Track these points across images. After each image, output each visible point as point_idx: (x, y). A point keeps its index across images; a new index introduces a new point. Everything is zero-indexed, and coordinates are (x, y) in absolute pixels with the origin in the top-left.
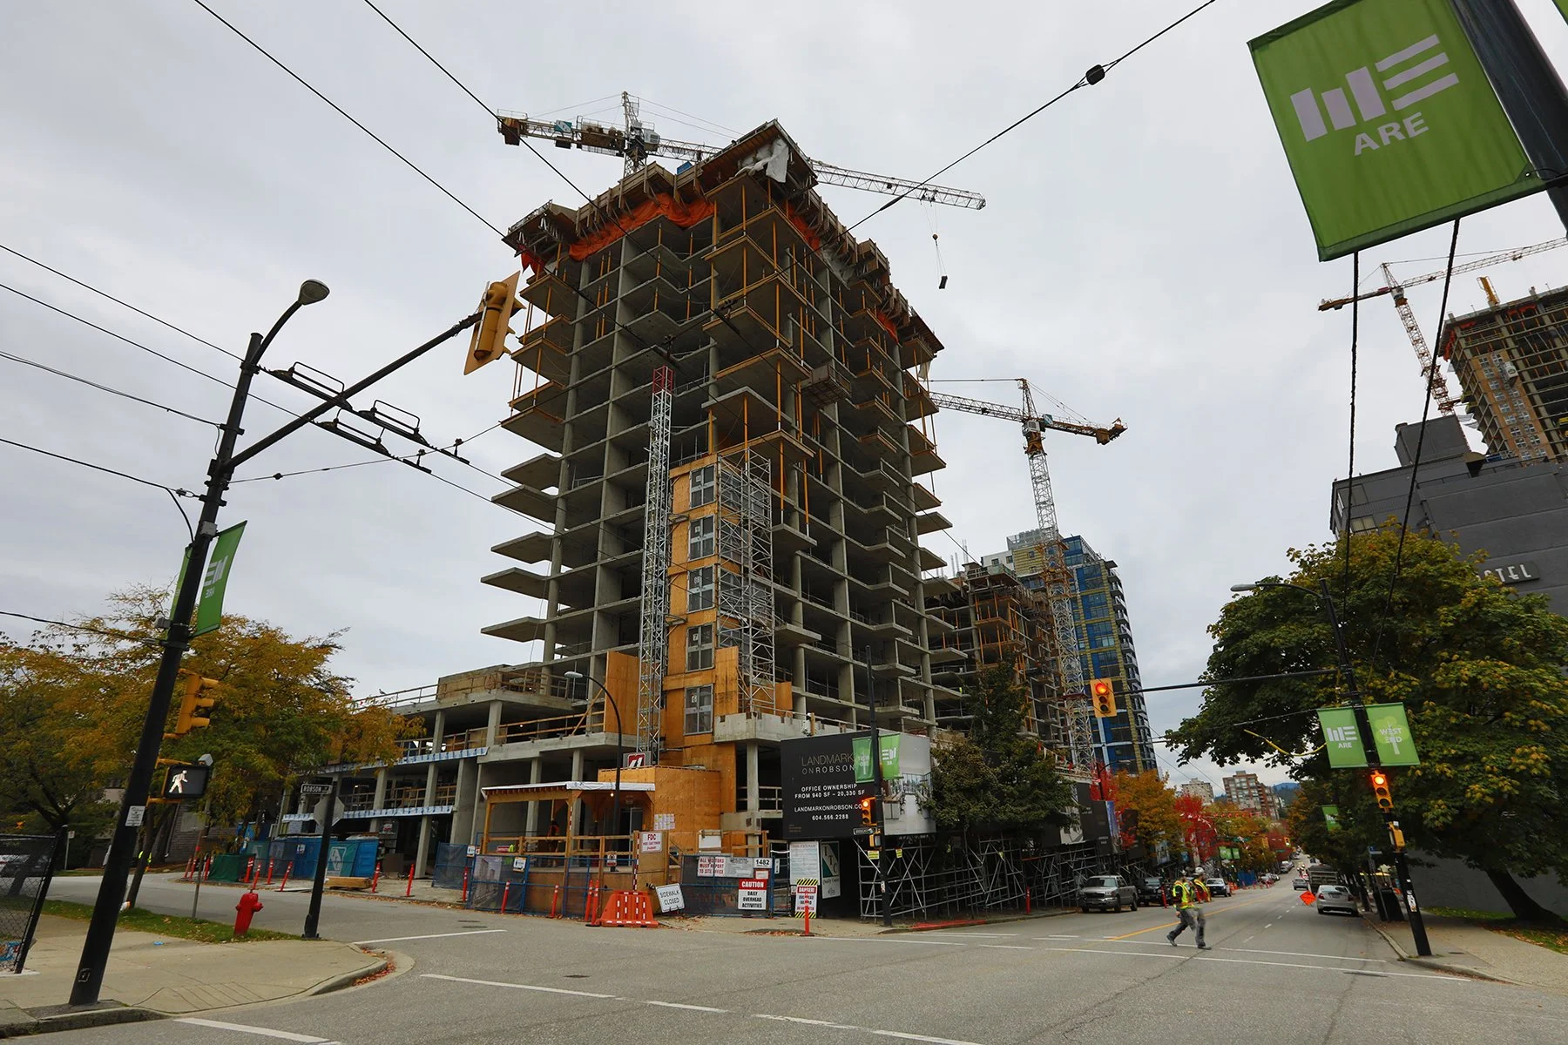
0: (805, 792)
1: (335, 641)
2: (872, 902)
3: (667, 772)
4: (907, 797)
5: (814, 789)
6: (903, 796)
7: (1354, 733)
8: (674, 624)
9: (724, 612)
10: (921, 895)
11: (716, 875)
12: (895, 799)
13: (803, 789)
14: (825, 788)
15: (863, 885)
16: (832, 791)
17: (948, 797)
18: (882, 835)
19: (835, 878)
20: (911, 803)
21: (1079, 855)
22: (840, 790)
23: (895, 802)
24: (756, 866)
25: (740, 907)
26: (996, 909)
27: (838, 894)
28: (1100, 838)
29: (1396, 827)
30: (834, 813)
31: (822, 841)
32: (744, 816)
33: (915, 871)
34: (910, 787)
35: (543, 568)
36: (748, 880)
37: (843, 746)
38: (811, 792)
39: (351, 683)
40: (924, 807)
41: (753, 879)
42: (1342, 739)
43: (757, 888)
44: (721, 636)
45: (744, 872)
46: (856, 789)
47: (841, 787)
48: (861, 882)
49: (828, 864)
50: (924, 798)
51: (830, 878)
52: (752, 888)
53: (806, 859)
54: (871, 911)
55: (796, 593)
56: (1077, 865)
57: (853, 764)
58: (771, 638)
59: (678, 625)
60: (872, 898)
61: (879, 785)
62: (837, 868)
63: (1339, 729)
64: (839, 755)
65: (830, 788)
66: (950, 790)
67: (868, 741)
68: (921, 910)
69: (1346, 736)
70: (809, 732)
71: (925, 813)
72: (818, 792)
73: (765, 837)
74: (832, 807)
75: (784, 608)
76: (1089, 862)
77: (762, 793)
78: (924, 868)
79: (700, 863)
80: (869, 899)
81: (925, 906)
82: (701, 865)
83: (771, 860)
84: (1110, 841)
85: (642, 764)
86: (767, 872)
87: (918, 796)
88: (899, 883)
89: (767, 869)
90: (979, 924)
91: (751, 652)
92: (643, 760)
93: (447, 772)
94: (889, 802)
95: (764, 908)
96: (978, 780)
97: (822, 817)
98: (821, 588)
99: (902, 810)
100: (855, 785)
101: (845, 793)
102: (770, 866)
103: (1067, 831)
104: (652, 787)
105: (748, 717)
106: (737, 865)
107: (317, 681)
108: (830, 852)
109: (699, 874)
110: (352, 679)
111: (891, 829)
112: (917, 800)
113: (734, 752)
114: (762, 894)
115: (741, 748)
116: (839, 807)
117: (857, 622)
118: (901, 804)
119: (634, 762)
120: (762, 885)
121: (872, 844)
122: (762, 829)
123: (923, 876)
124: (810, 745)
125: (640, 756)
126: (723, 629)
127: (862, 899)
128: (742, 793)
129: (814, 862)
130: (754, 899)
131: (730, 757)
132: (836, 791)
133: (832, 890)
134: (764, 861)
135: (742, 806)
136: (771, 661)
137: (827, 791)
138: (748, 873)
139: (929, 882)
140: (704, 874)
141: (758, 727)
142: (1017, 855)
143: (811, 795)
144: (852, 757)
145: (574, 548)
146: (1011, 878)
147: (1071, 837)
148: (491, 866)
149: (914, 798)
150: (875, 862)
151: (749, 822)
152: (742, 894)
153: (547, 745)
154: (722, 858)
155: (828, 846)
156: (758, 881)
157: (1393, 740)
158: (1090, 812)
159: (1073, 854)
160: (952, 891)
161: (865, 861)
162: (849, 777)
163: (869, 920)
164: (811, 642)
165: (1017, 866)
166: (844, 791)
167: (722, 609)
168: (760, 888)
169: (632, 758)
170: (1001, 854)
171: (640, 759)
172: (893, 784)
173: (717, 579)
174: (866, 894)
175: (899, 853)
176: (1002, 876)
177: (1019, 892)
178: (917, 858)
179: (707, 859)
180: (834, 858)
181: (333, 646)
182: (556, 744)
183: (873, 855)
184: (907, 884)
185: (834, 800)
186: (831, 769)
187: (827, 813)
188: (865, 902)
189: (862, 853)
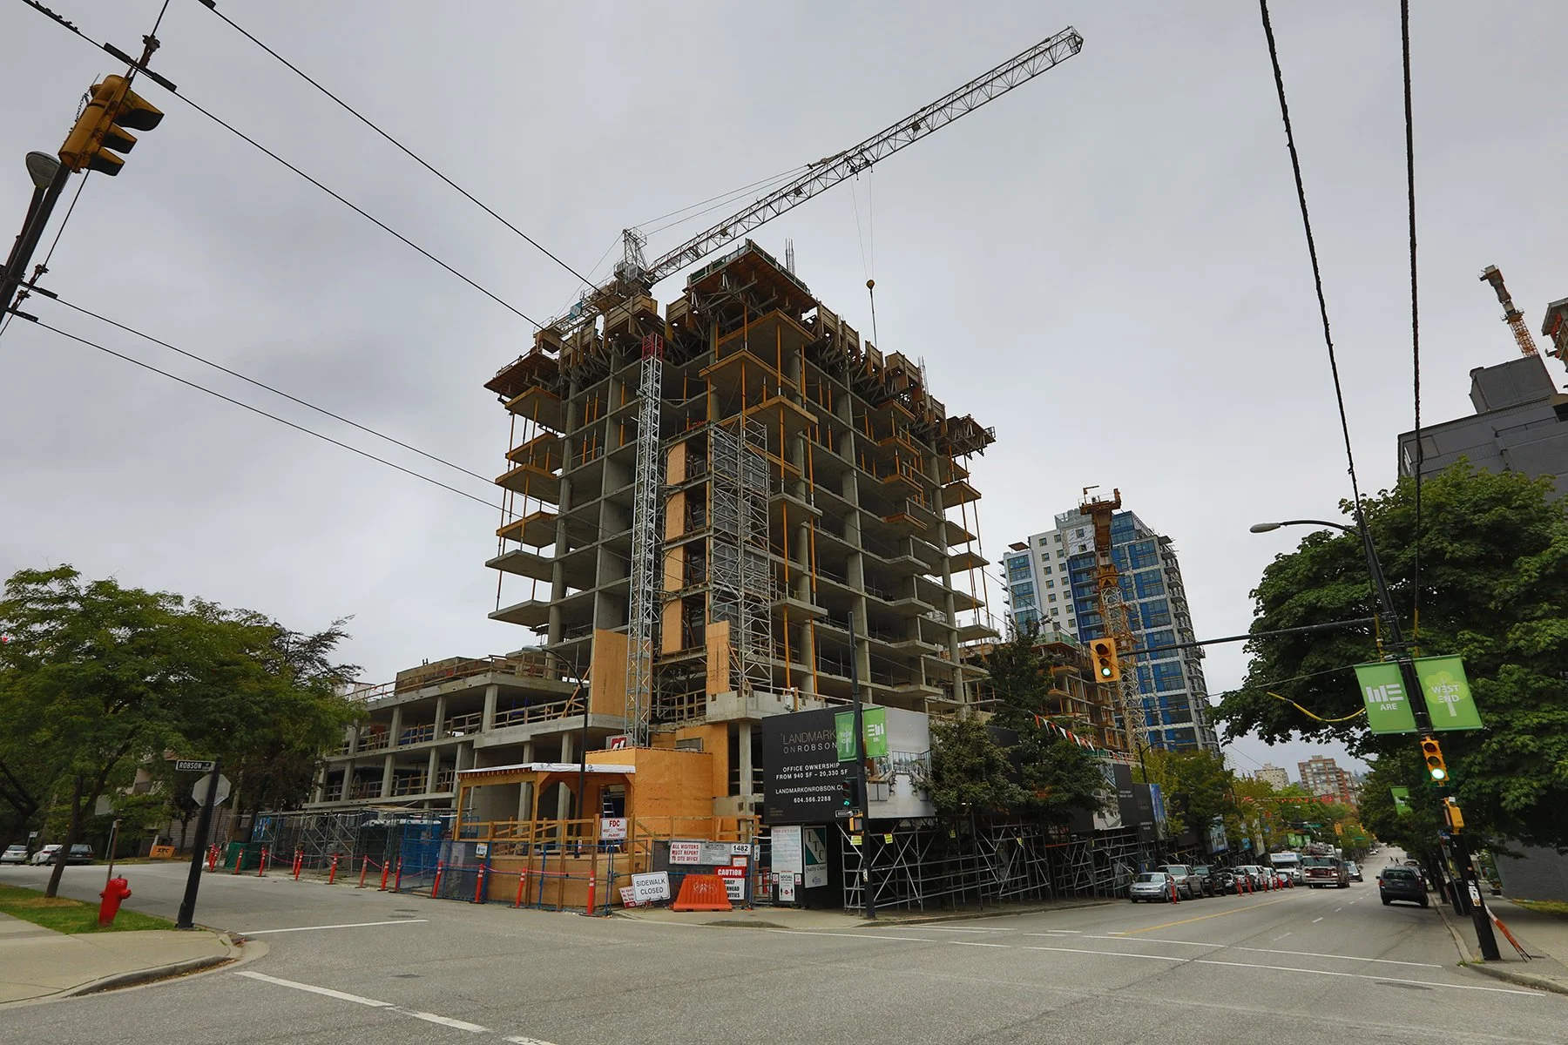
0: (787, 773)
1: (341, 628)
2: (856, 892)
3: (652, 753)
4: (898, 778)
5: (796, 769)
6: (893, 775)
7: (1400, 692)
8: (668, 600)
9: (717, 586)
10: (917, 884)
11: (689, 862)
12: (882, 779)
13: (785, 769)
14: (807, 768)
15: (846, 873)
16: (814, 771)
17: (946, 776)
18: (865, 819)
19: (821, 865)
20: (903, 784)
21: (1117, 841)
22: (823, 770)
23: (883, 783)
24: (733, 853)
26: (1016, 899)
27: (824, 882)
28: (1142, 824)
29: (1452, 804)
30: (816, 794)
31: (805, 825)
32: (736, 799)
33: (909, 857)
34: (903, 766)
35: (549, 552)
36: (725, 867)
37: (824, 722)
38: (792, 773)
39: (358, 671)
40: (920, 788)
41: (730, 867)
42: (1386, 699)
43: (735, 877)
44: (714, 611)
45: (720, 858)
46: (839, 769)
47: (824, 766)
48: (844, 870)
49: (813, 851)
50: (920, 778)
51: (815, 866)
52: (729, 876)
53: (788, 844)
54: (855, 902)
55: (803, 567)
56: (1115, 852)
57: (835, 741)
58: (767, 612)
59: (672, 601)
60: (856, 888)
61: (863, 762)
62: (824, 855)
63: (1382, 688)
64: (822, 733)
65: (811, 767)
66: (949, 770)
67: (851, 716)
68: (917, 900)
69: (1389, 696)
70: (792, 708)
71: (921, 795)
72: (800, 772)
73: (757, 822)
74: (814, 789)
75: (787, 582)
76: (1128, 849)
77: (756, 776)
78: (920, 855)
79: (672, 849)
80: (854, 889)
81: (921, 897)
82: (673, 852)
83: (749, 846)
84: (1154, 826)
85: (624, 746)
86: (745, 859)
87: (912, 777)
88: (887, 872)
89: (746, 856)
90: (987, 916)
91: (743, 627)
92: (625, 743)
93: (447, 758)
94: (874, 782)
95: (742, 897)
96: (982, 760)
97: (804, 800)
98: (833, 563)
99: (891, 791)
100: (838, 764)
101: (827, 773)
102: (748, 852)
103: (1102, 816)
104: (632, 769)
105: (739, 695)
106: (713, 851)
107: (325, 669)
108: (815, 837)
109: (671, 861)
110: (359, 668)
111: (875, 812)
112: (912, 781)
113: (726, 732)
114: (740, 883)
115: (733, 728)
116: (821, 789)
117: (873, 597)
118: (890, 785)
119: (617, 745)
120: (740, 873)
121: (852, 829)
122: (756, 814)
123: (919, 863)
124: (794, 721)
125: (622, 739)
126: (715, 604)
127: (846, 888)
128: (734, 776)
129: (797, 848)
130: (732, 888)
131: (723, 738)
132: (818, 771)
133: (817, 878)
134: (743, 847)
135: (734, 790)
136: (767, 637)
137: (809, 771)
138: (725, 860)
139: (926, 871)
140: (677, 862)
141: (749, 706)
142: (1038, 841)
143: (793, 776)
144: (835, 734)
145: (577, 529)
146: (1032, 866)
147: (1107, 821)
148: (455, 853)
149: (908, 778)
150: (859, 847)
151: (741, 807)
153: (537, 728)
154: (696, 844)
155: (813, 832)
156: (735, 868)
157: (1447, 699)
158: (1131, 796)
159: (1109, 841)
160: (957, 881)
161: (849, 848)
162: (831, 755)
163: (853, 912)
164: (821, 619)
165: (1040, 852)
166: (827, 771)
167: (715, 583)
168: (738, 877)
169: (615, 741)
170: (1019, 840)
171: (623, 742)
172: (881, 762)
173: (711, 551)
174: (850, 884)
175: (889, 839)
176: (1022, 864)
177: (1042, 881)
178: (913, 843)
180: (820, 845)
181: (337, 634)
182: (546, 727)
183: (855, 841)
184: (902, 873)
185: (816, 780)
186: (813, 747)
187: (810, 794)
188: (849, 892)
189: (845, 838)
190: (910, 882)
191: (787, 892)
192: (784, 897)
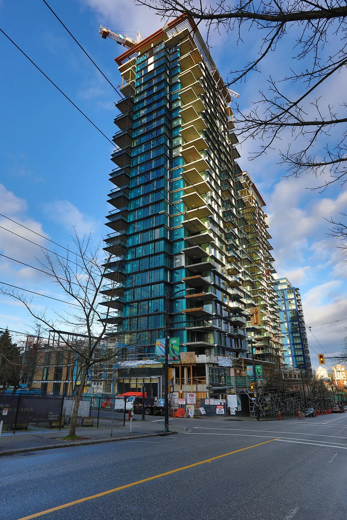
11: (210, 404)
15: (250, 408)
18: (257, 394)
24: (221, 402)
25: (217, 413)
31: (237, 394)
36: (219, 406)
45: (217, 403)
49: (239, 401)
51: (240, 405)
52: (220, 408)
53: (232, 399)
54: (253, 415)
79: (205, 401)
95: (223, 413)
102: (225, 402)
106: (216, 401)
114: (223, 410)
115: (203, 365)
129: (236, 400)
130: (221, 411)
133: (240, 409)
138: (219, 404)
140: (207, 404)
150: (254, 401)
152: (217, 409)
155: (239, 396)
156: (221, 406)
161: (251, 401)
168: (222, 408)
174: (252, 410)
179: (207, 400)
180: (240, 399)
188: (251, 412)
189: (250, 399)
190: (262, 410)
191: (233, 412)
192: (232, 414)
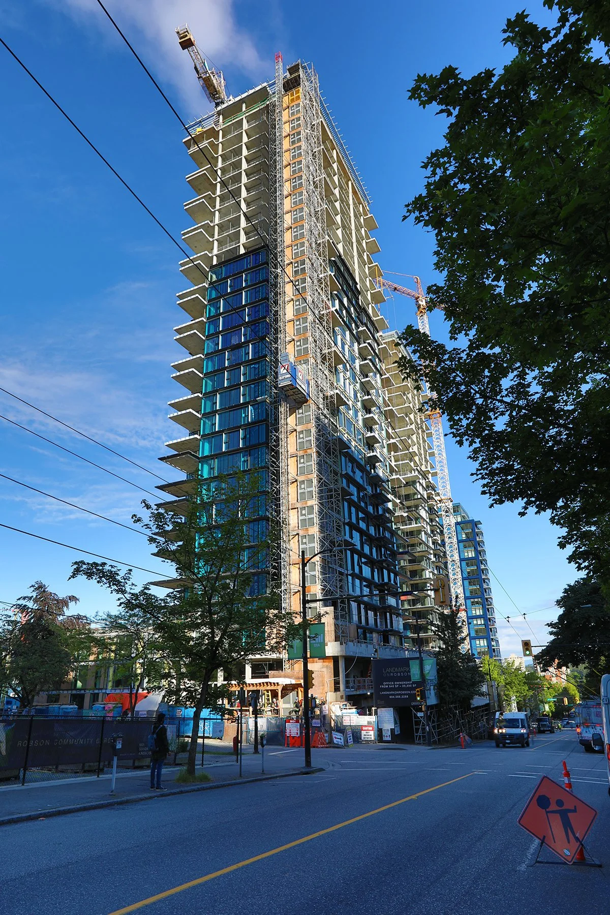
0: (386, 685)
2: (420, 736)
4: (431, 687)
5: (390, 683)
10: (435, 733)
11: (352, 724)
12: (428, 688)
13: (384, 683)
14: (396, 683)
15: (415, 728)
16: (399, 685)
18: (426, 706)
19: (398, 725)
22: (404, 684)
30: (401, 695)
31: (394, 707)
32: (339, 694)
34: (432, 682)
36: (366, 726)
37: (405, 663)
38: (388, 685)
40: (436, 691)
43: (369, 730)
45: (364, 722)
46: (412, 684)
47: (404, 682)
49: (396, 718)
52: (367, 730)
53: (386, 716)
54: (420, 740)
57: (410, 672)
61: (424, 682)
62: (399, 720)
64: (403, 668)
65: (398, 683)
67: (417, 662)
71: (436, 694)
72: (392, 684)
74: (400, 692)
77: (346, 681)
80: (419, 734)
81: (437, 738)
82: (345, 720)
87: (434, 686)
89: (373, 721)
95: (373, 739)
97: (395, 697)
99: (430, 693)
100: (412, 682)
105: (341, 644)
106: (360, 719)
108: (397, 712)
111: (428, 702)
112: (434, 688)
114: (372, 733)
115: (336, 660)
116: (403, 692)
118: (430, 690)
121: (423, 710)
127: (415, 734)
129: (391, 717)
130: (369, 735)
131: (329, 664)
132: (401, 685)
133: (397, 732)
138: (366, 723)
140: (346, 724)
144: (410, 669)
150: (421, 717)
152: (363, 733)
154: (353, 716)
156: (370, 727)
161: (416, 717)
162: (409, 678)
163: (419, 744)
166: (406, 685)
168: (371, 730)
170: (457, 711)
172: (427, 680)
174: (417, 732)
175: (429, 713)
178: (434, 715)
179: (346, 717)
180: (399, 716)
183: (420, 715)
185: (400, 689)
186: (399, 674)
187: (397, 694)
188: (417, 736)
189: (415, 714)
190: (432, 732)
191: (387, 737)
192: (385, 739)
